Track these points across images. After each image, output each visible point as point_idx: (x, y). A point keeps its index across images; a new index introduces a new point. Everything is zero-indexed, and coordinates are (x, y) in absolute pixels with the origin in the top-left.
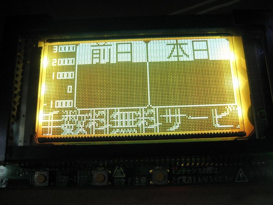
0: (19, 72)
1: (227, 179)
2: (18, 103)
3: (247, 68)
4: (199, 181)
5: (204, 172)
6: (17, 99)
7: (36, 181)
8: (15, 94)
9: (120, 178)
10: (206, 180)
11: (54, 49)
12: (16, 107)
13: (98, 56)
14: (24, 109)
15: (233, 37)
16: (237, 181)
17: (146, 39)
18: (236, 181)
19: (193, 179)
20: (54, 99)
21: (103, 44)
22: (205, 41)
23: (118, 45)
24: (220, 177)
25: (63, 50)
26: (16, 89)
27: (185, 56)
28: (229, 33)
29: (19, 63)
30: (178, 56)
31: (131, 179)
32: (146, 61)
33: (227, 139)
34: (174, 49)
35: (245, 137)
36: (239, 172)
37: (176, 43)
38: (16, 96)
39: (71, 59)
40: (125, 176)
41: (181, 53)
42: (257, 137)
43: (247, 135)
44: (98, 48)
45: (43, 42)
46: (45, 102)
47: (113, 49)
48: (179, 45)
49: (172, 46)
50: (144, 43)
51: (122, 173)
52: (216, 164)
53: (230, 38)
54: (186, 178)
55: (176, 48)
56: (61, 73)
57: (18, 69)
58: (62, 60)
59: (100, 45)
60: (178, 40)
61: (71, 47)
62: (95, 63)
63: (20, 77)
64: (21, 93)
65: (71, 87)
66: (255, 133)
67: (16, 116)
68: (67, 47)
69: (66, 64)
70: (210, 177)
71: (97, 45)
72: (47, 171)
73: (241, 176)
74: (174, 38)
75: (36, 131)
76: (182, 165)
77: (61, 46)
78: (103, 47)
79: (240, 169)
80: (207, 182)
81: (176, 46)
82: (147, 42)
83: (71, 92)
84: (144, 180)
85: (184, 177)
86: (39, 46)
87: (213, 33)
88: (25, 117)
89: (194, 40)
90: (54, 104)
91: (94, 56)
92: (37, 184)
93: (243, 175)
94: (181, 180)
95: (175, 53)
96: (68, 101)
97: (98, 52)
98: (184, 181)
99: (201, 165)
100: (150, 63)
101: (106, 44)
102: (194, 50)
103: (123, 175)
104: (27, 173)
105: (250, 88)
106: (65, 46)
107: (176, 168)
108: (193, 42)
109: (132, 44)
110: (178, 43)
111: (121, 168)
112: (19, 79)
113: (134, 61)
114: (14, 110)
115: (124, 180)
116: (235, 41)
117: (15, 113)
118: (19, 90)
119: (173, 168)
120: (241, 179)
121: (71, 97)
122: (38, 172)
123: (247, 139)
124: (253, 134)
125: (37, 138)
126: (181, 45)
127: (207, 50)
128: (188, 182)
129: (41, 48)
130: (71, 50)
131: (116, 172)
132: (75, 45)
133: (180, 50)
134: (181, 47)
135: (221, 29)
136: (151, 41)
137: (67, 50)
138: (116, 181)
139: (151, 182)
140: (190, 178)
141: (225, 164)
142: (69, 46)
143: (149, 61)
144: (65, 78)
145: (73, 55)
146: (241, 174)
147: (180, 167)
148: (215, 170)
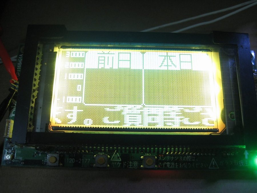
0: (38, 72)
1: (203, 166)
2: (36, 97)
3: (222, 78)
4: (180, 167)
5: (184, 160)
6: (35, 94)
7: (48, 161)
8: (34, 90)
9: (117, 162)
10: (185, 166)
11: (67, 54)
12: (34, 100)
13: (103, 62)
14: (41, 102)
15: (212, 53)
16: (211, 168)
17: (142, 51)
18: (209, 168)
19: (175, 165)
20: (66, 95)
21: (107, 53)
22: (190, 55)
23: (120, 54)
24: (197, 164)
25: (74, 56)
26: (35, 85)
27: (173, 66)
28: (209, 49)
29: (37, 64)
30: (167, 66)
31: (126, 162)
32: (142, 68)
33: (204, 134)
34: (165, 60)
35: (218, 133)
36: (212, 161)
37: (166, 55)
38: (34, 91)
39: (80, 63)
40: (121, 160)
41: (170, 63)
42: (227, 133)
43: (220, 131)
44: (103, 55)
45: (58, 48)
46: (59, 98)
47: (116, 57)
48: (168, 57)
49: (164, 57)
50: (141, 53)
51: (118, 158)
52: (194, 154)
53: (209, 53)
54: (170, 163)
55: (166, 59)
56: (72, 75)
57: (37, 69)
58: (73, 63)
59: (105, 53)
60: (168, 53)
61: (81, 53)
62: (100, 68)
63: (38, 75)
64: (38, 89)
65: (80, 86)
66: (226, 130)
67: (34, 108)
68: (78, 53)
69: (77, 67)
70: (189, 164)
71: (103, 53)
72: (57, 153)
73: (214, 164)
74: (165, 51)
75: (51, 120)
76: (167, 153)
77: (73, 52)
78: (108, 55)
79: (213, 159)
80: (187, 167)
81: (166, 57)
82: (143, 53)
83: (80, 90)
84: (136, 163)
85: (168, 163)
86: (55, 51)
87: (196, 48)
88: (42, 109)
89: (181, 53)
90: (66, 99)
91: (100, 62)
92: (49, 164)
93: (215, 163)
94: (166, 165)
95: (165, 63)
96: (78, 98)
97: (103, 58)
98: (168, 166)
99: (182, 154)
100: (145, 70)
101: (110, 53)
102: (180, 62)
103: (119, 159)
104: (40, 155)
105: (223, 94)
106: (76, 52)
107: (162, 156)
108: (180, 54)
109: (131, 54)
110: (168, 55)
111: (118, 153)
112: (37, 77)
113: (133, 68)
114: (33, 102)
115: (120, 164)
116: (213, 56)
117: (33, 105)
118: (37, 86)
119: (160, 156)
120: (214, 166)
121: (80, 94)
122: (50, 154)
123: (220, 134)
124: (224, 131)
125: (52, 126)
126: (171, 57)
127: (191, 62)
128: (171, 167)
129: (56, 52)
130: (81, 56)
131: (114, 156)
132: (84, 52)
133: (169, 61)
134: (171, 59)
135: (203, 46)
136: (146, 52)
137: (78, 56)
138: (113, 163)
139: (141, 166)
140: (173, 164)
141: (201, 154)
142: (80, 52)
143: (144, 69)
144: (76, 78)
145: (83, 60)
146: (213, 162)
147: (165, 155)
148: (193, 159)
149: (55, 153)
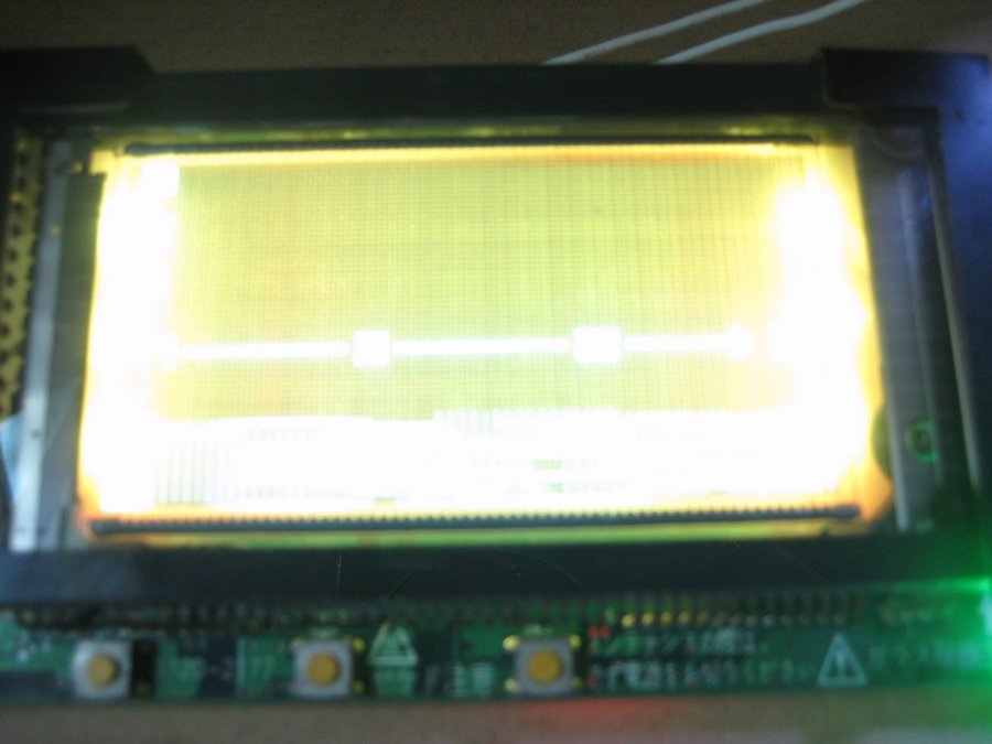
0: (19, 268)
3: (870, 266)
5: (705, 649)
6: (10, 370)
7: (79, 677)
9: (396, 669)
10: (710, 677)
15: (822, 150)
18: (822, 681)
19: (664, 671)
26: (6, 331)
28: (805, 134)
29: (17, 232)
35: (856, 522)
36: (832, 650)
40: (414, 661)
42: (903, 521)
43: (867, 515)
45: (112, 153)
51: (401, 648)
52: (751, 620)
53: (807, 151)
54: (640, 668)
57: (14, 256)
63: (22, 285)
64: (23, 349)
66: (893, 508)
70: (727, 664)
72: (123, 639)
73: (841, 664)
75: (82, 492)
76: (627, 622)
79: (839, 637)
80: (716, 682)
84: (483, 676)
85: (633, 666)
86: (95, 168)
87: (746, 132)
88: (41, 438)
92: (88, 690)
93: (846, 658)
94: (621, 678)
98: (633, 681)
99: (698, 622)
104: (46, 648)
107: (603, 633)
112: (17, 294)
116: (827, 163)
118: (16, 335)
119: (593, 633)
120: (842, 675)
122: (87, 645)
124: (888, 514)
125: (86, 519)
128: (647, 682)
129: (101, 177)
135: (780, 119)
138: (378, 678)
139: (510, 685)
140: (654, 668)
141: (783, 620)
146: (840, 652)
147: (618, 630)
148: (745, 641)
149: (113, 638)
